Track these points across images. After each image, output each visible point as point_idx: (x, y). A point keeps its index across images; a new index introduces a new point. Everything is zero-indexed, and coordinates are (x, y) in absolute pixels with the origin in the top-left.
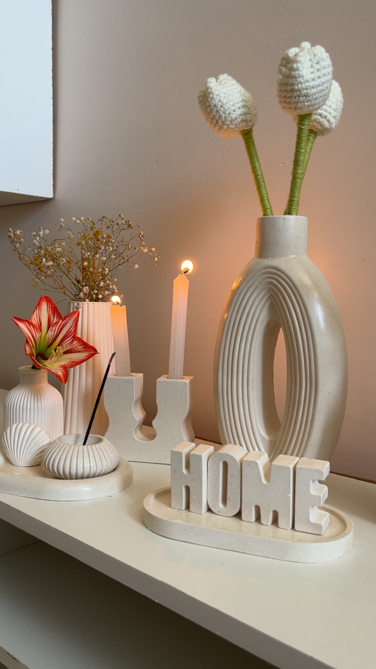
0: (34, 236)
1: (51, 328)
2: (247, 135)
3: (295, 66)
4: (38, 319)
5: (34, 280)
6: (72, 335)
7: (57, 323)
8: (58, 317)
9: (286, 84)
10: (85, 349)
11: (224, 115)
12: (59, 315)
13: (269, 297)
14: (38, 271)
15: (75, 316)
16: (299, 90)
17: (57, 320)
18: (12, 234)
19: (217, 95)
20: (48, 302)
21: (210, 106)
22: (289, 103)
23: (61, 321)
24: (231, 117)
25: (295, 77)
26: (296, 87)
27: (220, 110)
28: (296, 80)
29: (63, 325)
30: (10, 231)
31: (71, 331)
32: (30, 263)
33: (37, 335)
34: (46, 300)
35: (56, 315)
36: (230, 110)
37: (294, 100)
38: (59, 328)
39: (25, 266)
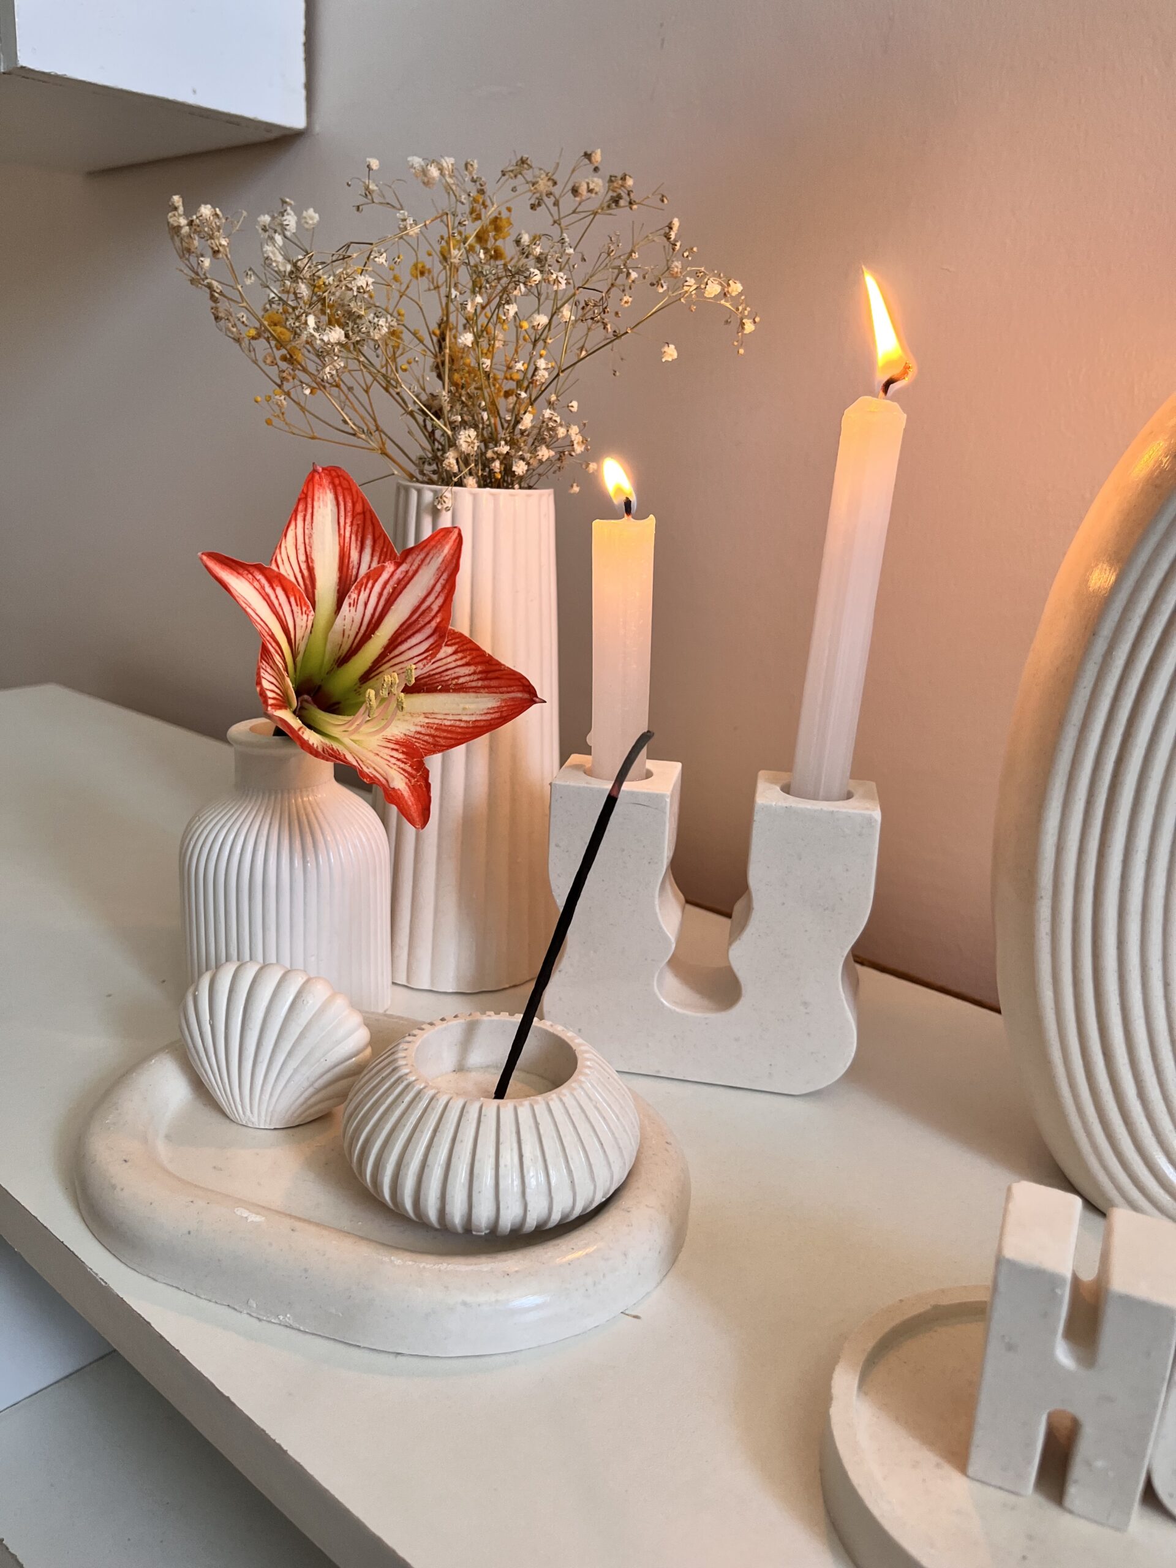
0: (265, 230)
1: (354, 596)
4: (302, 558)
5: (268, 399)
6: (434, 624)
7: (373, 575)
8: (378, 549)
10: (486, 683)
12: (381, 542)
14: (284, 365)
15: (447, 549)
17: (374, 565)
18: (183, 221)
20: (339, 488)
23: (390, 567)
29: (399, 582)
30: (176, 209)
31: (429, 607)
32: (253, 332)
33: (301, 622)
34: (332, 483)
35: (369, 543)
38: (380, 595)
39: (237, 345)
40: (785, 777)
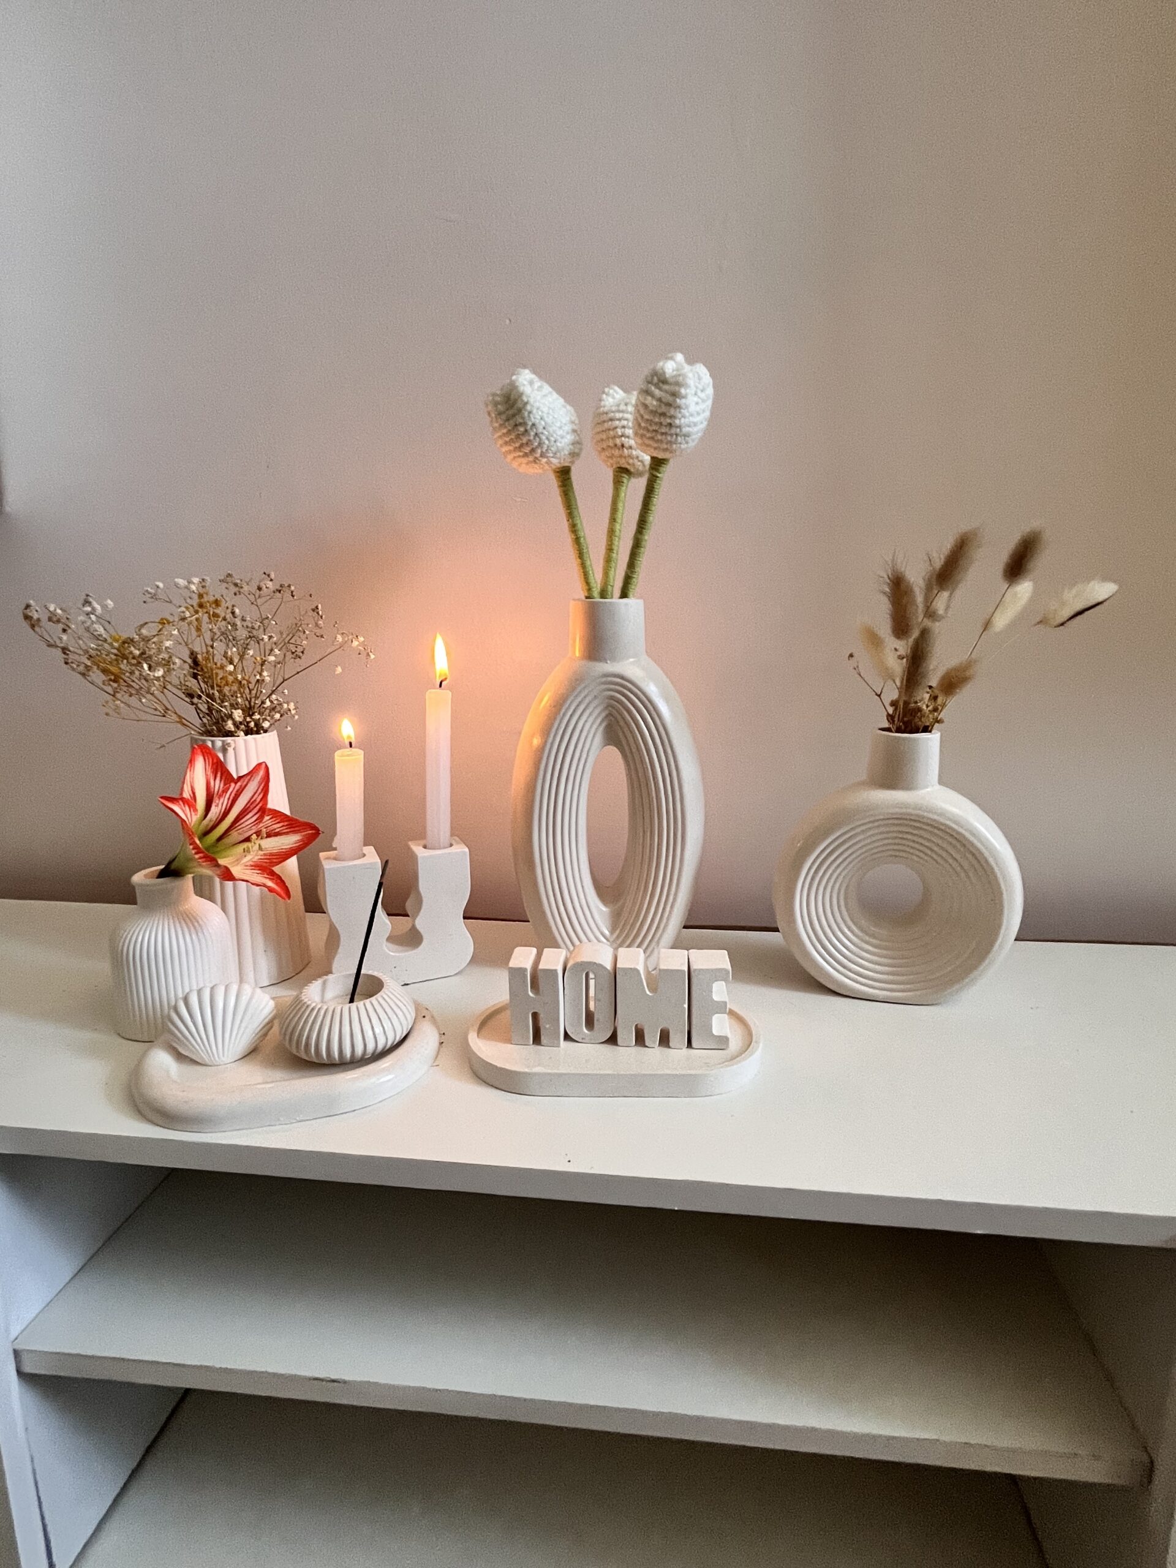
1: (215, 802)
2: (564, 474)
3: (683, 391)
4: (192, 789)
6: (258, 807)
7: (225, 791)
8: (224, 778)
9: (663, 414)
10: (292, 829)
11: (547, 442)
12: (225, 774)
13: (607, 716)
15: (262, 773)
16: (679, 427)
19: (538, 409)
20: (205, 754)
21: (524, 424)
22: (658, 441)
23: (233, 785)
24: (557, 446)
25: (679, 407)
26: (677, 422)
27: (542, 433)
28: (680, 412)
29: (237, 791)
31: (255, 800)
34: (202, 751)
35: (219, 775)
36: (557, 435)
37: (669, 438)
38: (229, 799)
40: (423, 842)
